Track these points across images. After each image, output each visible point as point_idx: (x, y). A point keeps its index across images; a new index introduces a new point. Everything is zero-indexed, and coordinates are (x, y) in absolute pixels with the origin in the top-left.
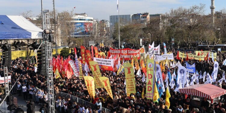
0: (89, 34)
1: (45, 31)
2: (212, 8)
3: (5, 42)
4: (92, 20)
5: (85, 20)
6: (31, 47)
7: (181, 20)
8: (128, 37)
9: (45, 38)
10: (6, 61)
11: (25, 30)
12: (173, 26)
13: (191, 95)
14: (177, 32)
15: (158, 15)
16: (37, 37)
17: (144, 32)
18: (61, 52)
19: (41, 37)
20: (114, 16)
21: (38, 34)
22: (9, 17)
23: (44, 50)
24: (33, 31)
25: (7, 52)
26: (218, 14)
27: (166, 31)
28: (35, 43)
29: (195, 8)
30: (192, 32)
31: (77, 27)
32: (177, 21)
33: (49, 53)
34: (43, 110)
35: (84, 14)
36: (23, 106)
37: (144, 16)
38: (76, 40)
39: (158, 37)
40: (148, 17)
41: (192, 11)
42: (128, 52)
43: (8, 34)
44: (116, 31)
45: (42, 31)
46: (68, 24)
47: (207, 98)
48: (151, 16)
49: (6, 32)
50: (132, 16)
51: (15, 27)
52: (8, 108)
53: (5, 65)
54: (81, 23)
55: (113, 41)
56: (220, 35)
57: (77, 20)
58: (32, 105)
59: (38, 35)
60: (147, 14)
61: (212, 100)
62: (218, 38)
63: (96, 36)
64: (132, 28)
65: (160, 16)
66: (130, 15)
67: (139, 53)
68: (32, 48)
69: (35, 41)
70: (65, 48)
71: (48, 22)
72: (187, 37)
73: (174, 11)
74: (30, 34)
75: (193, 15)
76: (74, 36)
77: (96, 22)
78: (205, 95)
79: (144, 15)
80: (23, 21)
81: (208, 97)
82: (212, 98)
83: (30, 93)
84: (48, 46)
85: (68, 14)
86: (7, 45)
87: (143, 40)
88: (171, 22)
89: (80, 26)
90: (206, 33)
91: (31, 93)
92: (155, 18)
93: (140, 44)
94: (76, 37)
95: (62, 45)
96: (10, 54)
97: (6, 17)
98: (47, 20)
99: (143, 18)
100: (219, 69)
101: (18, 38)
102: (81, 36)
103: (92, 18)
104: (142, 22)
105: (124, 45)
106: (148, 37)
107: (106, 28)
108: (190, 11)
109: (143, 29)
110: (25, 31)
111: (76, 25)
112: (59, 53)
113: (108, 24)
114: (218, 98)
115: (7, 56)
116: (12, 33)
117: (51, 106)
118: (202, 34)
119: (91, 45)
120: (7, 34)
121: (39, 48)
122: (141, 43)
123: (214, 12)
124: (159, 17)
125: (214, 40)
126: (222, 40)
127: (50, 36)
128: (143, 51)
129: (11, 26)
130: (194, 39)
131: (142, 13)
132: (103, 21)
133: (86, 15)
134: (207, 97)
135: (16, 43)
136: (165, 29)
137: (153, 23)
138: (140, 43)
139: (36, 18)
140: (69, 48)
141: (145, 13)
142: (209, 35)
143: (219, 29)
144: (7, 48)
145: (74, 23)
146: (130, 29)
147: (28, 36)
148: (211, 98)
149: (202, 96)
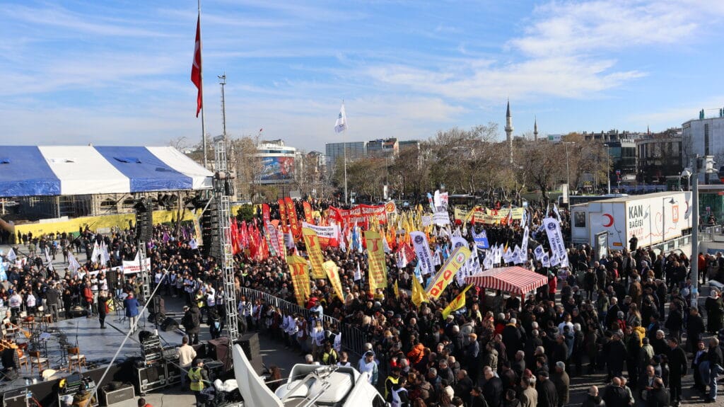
0: (289, 178)
1: (217, 175)
2: (508, 130)
3: (141, 197)
4: (292, 152)
5: (280, 152)
6: (190, 205)
7: (456, 151)
8: (360, 183)
9: (217, 188)
10: (143, 231)
11: (181, 173)
12: (442, 163)
13: (486, 287)
14: (450, 173)
15: (415, 142)
16: (203, 187)
17: (391, 173)
18: (238, 211)
19: (211, 186)
20: (334, 144)
21: (205, 180)
22: (150, 149)
23: (216, 210)
24: (195, 175)
25: (145, 214)
26: (518, 141)
27: (430, 172)
28: (198, 197)
29: (481, 129)
30: (477, 174)
31: (266, 164)
32: (450, 153)
33: (224, 216)
34: (218, 321)
35: (277, 141)
36: (174, 315)
37: (389, 144)
38: (265, 189)
39: (415, 183)
40: (396, 145)
41: (476, 134)
42: (362, 211)
43: (151, 180)
44: (339, 173)
45: (212, 174)
46: (250, 161)
47: (515, 292)
48: (401, 143)
49: (147, 179)
50: (367, 144)
51: (163, 168)
52: (149, 318)
53: (141, 238)
54: (274, 158)
55: (333, 190)
56: (524, 178)
57: (266, 152)
58: (194, 313)
59: (206, 182)
60: (393, 140)
61: (523, 296)
62: (521, 182)
63: (302, 182)
64: (369, 167)
65: (419, 144)
66: (363, 143)
67: (384, 212)
68: (192, 206)
69: (198, 194)
70: (246, 205)
71: (223, 158)
72: (468, 181)
73: (443, 134)
74: (190, 181)
75: (477, 142)
76: (261, 182)
77: (301, 157)
78: (512, 288)
79: (388, 141)
80: (176, 156)
81: (517, 290)
82: (523, 293)
83: (185, 290)
84: (224, 203)
85: (249, 141)
86: (144, 202)
87: (388, 187)
88: (439, 155)
89: (271, 163)
90: (501, 175)
91: (187, 289)
92: (409, 148)
93: (383, 195)
94: (265, 184)
95: (238, 200)
96: (149, 218)
97: (144, 149)
98: (221, 154)
99: (387, 147)
100: (529, 240)
101: (168, 188)
102: (275, 181)
103: (294, 149)
104: (386, 154)
105: (354, 197)
106: (397, 183)
107: (318, 167)
108: (471, 135)
109: (389, 167)
110: (179, 175)
111: (264, 161)
112: (235, 214)
113: (323, 160)
114: (532, 292)
115: (145, 223)
116: (159, 180)
117: (231, 315)
118: (494, 176)
119: (294, 198)
120: (148, 180)
121: (207, 206)
122: (385, 194)
123: (512, 138)
124: (417, 146)
125: (515, 186)
126: (528, 187)
127: (226, 184)
128: (393, 209)
129: (155, 167)
130: (481, 186)
131: (385, 139)
132: (313, 155)
133: (282, 143)
134: (515, 290)
135: (161, 198)
136: (428, 168)
137: (407, 157)
138: (382, 193)
139: (191, 149)
140: (253, 204)
141: (390, 139)
142: (506, 179)
143: (521, 167)
144: (146, 207)
145: (261, 157)
146: (365, 167)
147: (186, 185)
148: (521, 292)
149: (507, 288)
